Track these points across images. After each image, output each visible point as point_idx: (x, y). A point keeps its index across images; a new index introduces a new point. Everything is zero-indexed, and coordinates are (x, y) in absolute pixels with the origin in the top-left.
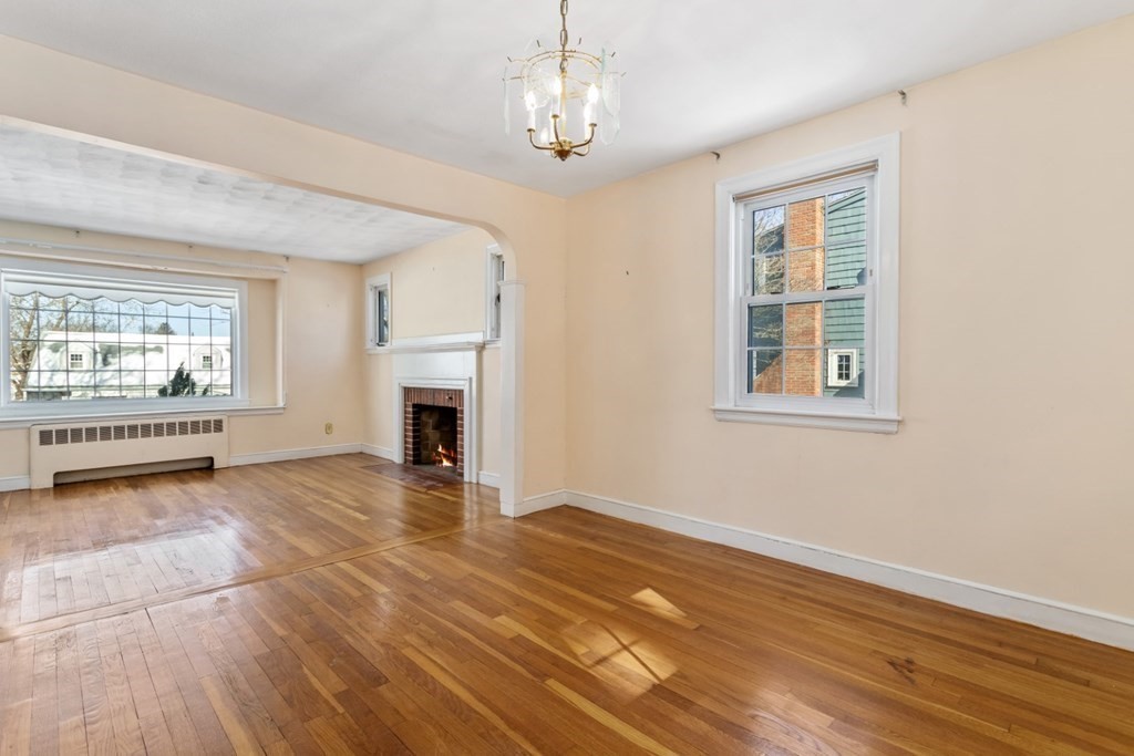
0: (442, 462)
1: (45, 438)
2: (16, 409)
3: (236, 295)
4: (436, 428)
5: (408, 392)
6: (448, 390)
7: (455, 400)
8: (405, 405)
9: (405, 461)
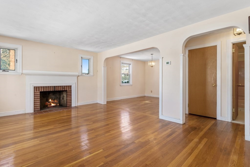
6: (63, 86)
7: (66, 88)
8: (34, 93)
9: (34, 111)
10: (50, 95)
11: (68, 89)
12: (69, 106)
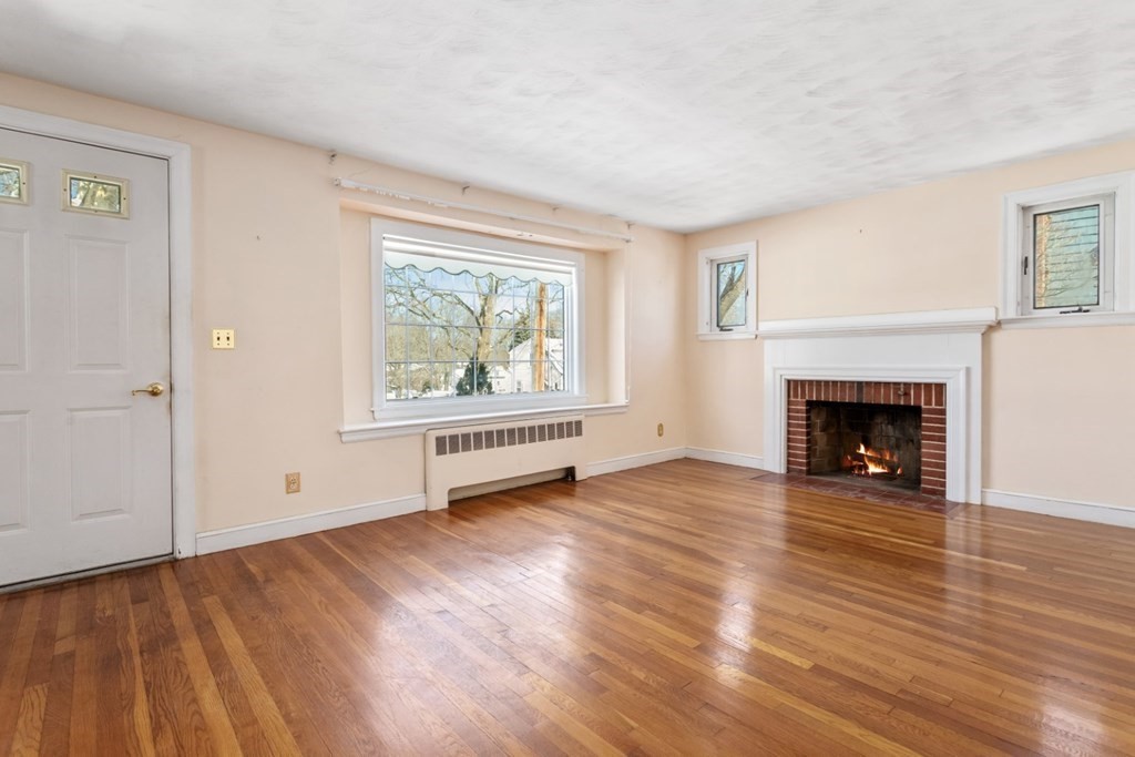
0: (866, 467)
1: (442, 446)
2: (397, 409)
3: (573, 270)
4: (823, 429)
5: (793, 386)
6: (899, 384)
7: (918, 396)
8: (789, 403)
9: (789, 470)
10: (879, 421)
11: (928, 402)
12: (934, 492)
